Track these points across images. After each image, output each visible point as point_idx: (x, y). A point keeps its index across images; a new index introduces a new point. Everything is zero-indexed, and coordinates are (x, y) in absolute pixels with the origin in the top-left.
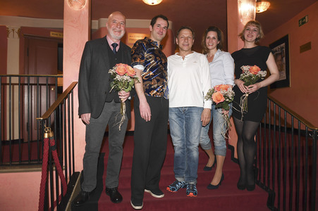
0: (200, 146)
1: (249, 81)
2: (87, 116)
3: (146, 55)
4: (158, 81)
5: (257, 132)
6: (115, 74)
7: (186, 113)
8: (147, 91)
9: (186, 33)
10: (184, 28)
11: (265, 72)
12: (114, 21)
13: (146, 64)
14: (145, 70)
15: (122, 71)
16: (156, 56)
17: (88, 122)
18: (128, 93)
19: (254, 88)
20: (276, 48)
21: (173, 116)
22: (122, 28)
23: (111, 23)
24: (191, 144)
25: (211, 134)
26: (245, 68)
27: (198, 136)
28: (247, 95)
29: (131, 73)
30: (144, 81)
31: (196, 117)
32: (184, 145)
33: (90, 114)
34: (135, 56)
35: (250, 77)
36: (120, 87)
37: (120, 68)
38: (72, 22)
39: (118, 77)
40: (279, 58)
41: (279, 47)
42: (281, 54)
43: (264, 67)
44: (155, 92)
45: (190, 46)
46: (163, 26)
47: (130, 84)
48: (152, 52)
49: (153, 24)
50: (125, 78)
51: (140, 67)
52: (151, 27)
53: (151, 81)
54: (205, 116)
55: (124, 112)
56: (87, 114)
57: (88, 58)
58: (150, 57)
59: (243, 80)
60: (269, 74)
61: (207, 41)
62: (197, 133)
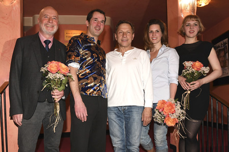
0: (141, 147)
1: (191, 78)
2: (19, 117)
3: (81, 52)
4: (95, 79)
5: (199, 130)
6: (47, 72)
7: (125, 113)
8: (83, 89)
9: (125, 28)
10: (122, 23)
11: (208, 68)
12: (46, 16)
13: (82, 61)
14: (81, 67)
15: (55, 69)
16: (92, 52)
17: (20, 124)
18: (62, 92)
19: (197, 84)
20: (219, 44)
21: (112, 116)
22: (55, 23)
23: (43, 18)
24: (131, 145)
25: (151, 133)
26: (188, 64)
27: (139, 137)
28: (189, 92)
29: (63, 71)
30: (79, 79)
31: (136, 117)
32: (124, 146)
33: (22, 115)
34: (70, 53)
35: (193, 73)
36: (53, 86)
37: (53, 65)
38: (3, 18)
39: (50, 76)
40: (222, 54)
41: (222, 42)
42: (224, 49)
43: (207, 63)
44: (92, 90)
45: (130, 41)
46: (100, 20)
47: (64, 82)
48: (89, 48)
49: (89, 19)
50: (58, 76)
51: (75, 65)
52: (87, 22)
53: (88, 79)
54: (146, 115)
55: (58, 112)
56: (18, 115)
57: (19, 56)
58: (86, 54)
59: (185, 77)
60: (211, 71)
61: (151, 35)
62: (137, 133)
